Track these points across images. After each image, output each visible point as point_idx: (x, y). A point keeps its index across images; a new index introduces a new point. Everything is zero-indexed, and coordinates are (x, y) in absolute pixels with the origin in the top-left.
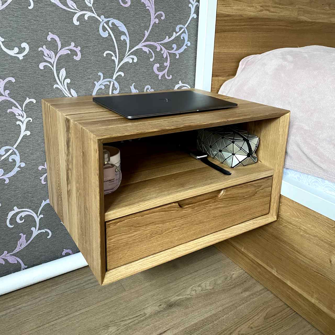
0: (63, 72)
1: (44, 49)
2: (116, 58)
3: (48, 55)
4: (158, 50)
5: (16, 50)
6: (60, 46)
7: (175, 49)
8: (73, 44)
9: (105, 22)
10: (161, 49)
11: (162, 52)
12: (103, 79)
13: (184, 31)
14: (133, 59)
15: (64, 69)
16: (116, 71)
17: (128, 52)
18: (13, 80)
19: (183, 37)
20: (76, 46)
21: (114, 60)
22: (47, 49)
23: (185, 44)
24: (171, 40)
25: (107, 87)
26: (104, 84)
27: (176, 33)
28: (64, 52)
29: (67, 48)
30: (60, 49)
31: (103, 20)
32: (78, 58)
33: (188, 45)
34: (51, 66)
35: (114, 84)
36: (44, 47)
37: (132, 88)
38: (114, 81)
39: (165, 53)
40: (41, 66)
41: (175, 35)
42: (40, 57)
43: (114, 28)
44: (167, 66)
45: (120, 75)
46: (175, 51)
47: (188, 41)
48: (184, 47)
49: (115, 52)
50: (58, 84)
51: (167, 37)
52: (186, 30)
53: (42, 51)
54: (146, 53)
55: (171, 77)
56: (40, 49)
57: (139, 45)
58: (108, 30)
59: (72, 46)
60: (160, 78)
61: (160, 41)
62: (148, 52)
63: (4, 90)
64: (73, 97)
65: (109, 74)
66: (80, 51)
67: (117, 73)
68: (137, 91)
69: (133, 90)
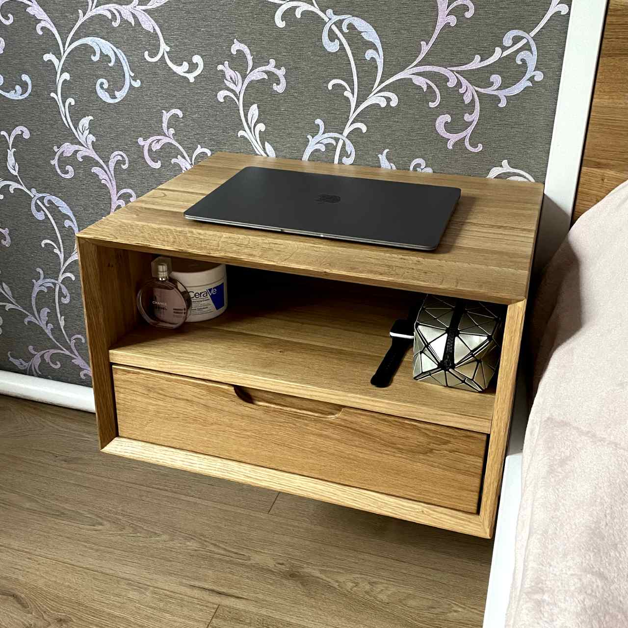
0: (254, 110)
1: (224, 68)
2: (353, 94)
3: (231, 78)
4: (451, 84)
5: (186, 65)
6: (250, 63)
7: (495, 86)
8: (273, 62)
9: (334, 23)
10: (459, 84)
11: (461, 91)
12: (324, 133)
13: (528, 43)
14: (388, 100)
15: (256, 105)
16: (351, 121)
17: (379, 85)
18: (180, 113)
19: (523, 60)
20: (278, 67)
21: (348, 98)
22: (231, 69)
23: (528, 76)
24: (488, 64)
25: (330, 148)
26: (326, 141)
27: (504, 49)
28: (257, 75)
29: (264, 68)
30: (251, 71)
31: (330, 19)
32: (280, 88)
33: (536, 79)
34: (235, 98)
35: (344, 145)
36: (226, 63)
37: (383, 158)
38: (344, 138)
39: (469, 92)
40: (221, 95)
41: (498, 54)
42: (219, 81)
43: (353, 35)
44: (471, 123)
45: (358, 130)
46: (497, 89)
47: (537, 69)
48: (524, 83)
49: (351, 83)
50: (245, 131)
51: (478, 58)
52: (532, 43)
53: (222, 71)
54: (420, 88)
55: (480, 147)
56: (220, 67)
57: (406, 71)
58: (339, 39)
59: (271, 67)
60: (450, 146)
61: (458, 66)
62: (425, 89)
63: (168, 128)
64: (268, 156)
65: (336, 125)
66: (285, 76)
67: (351, 124)
68: (394, 167)
69: (385, 163)
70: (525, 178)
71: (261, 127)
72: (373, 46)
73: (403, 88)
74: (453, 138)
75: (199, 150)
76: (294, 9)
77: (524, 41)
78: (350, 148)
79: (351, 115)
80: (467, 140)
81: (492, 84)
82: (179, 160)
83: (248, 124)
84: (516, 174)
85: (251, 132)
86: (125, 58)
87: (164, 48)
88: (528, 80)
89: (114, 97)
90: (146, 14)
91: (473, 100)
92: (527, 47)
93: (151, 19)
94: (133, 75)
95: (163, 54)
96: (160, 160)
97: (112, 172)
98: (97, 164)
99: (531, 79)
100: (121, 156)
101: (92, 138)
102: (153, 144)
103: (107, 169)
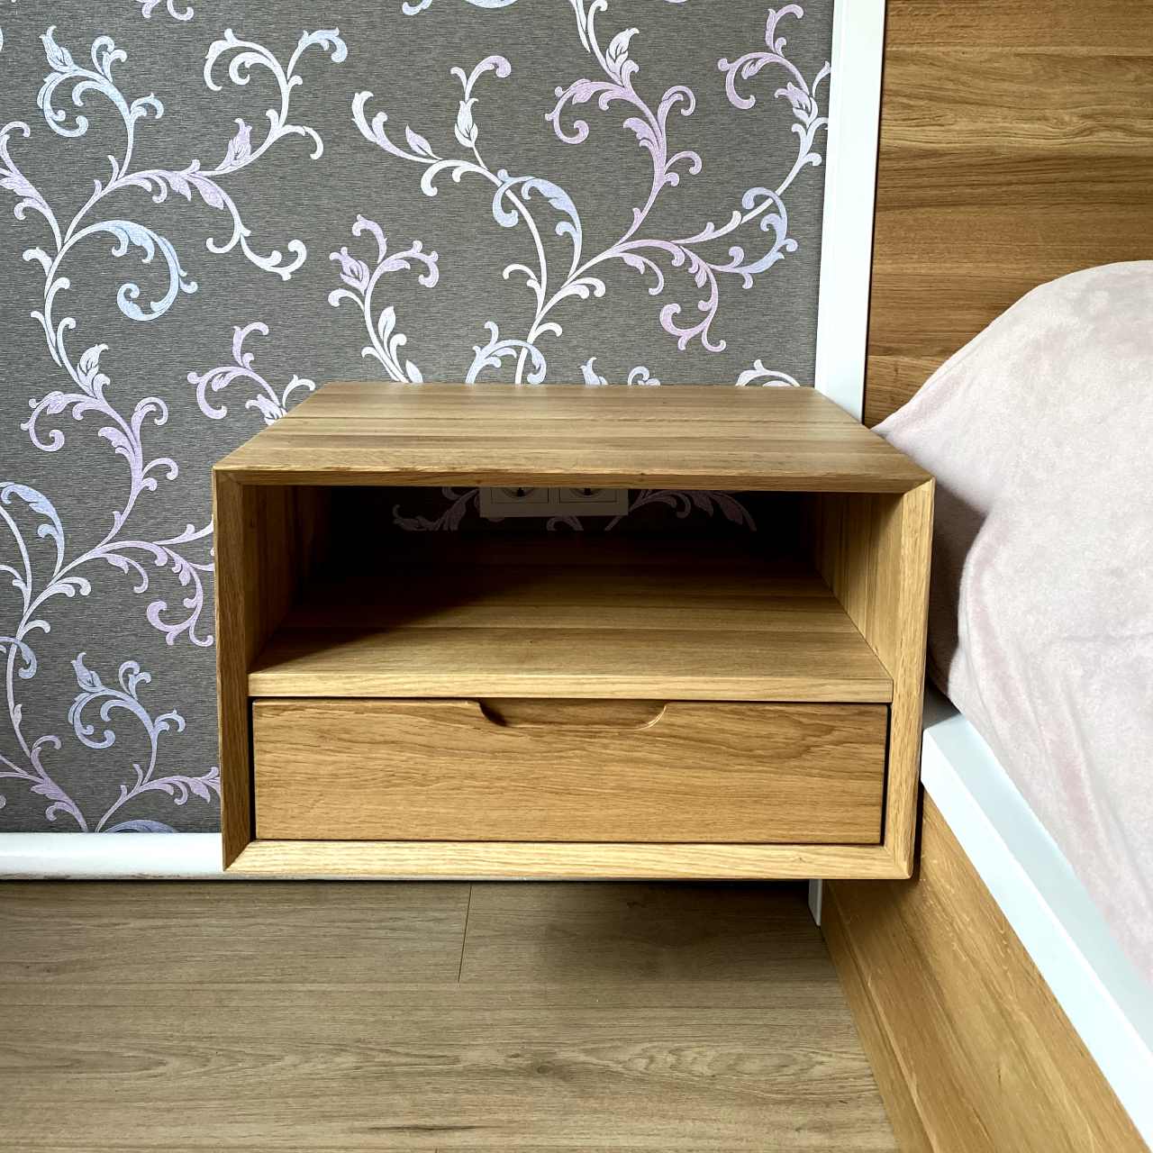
0: (388, 317)
1: (343, 257)
2: (540, 283)
3: (352, 271)
4: (678, 261)
5: (277, 256)
6: (383, 248)
7: (738, 261)
8: (418, 245)
9: (510, 188)
10: (688, 262)
11: (692, 270)
12: (499, 340)
13: (774, 204)
14: (592, 288)
15: (392, 308)
16: (538, 320)
17: (577, 269)
18: (264, 328)
19: (769, 226)
20: (426, 251)
21: (533, 289)
22: (352, 257)
23: (778, 245)
24: (725, 233)
25: (509, 362)
26: (501, 353)
27: (744, 212)
28: (395, 263)
29: (405, 254)
30: (384, 259)
31: (504, 183)
32: (430, 281)
33: (789, 249)
34: (357, 300)
35: (529, 355)
36: (344, 250)
37: (588, 370)
38: (529, 347)
39: (702, 271)
40: (334, 298)
41: (736, 219)
42: (332, 275)
43: (538, 204)
44: (707, 313)
45: (550, 333)
46: (740, 266)
47: (789, 236)
48: (773, 256)
49: (536, 268)
50: (373, 347)
51: (711, 226)
52: (780, 203)
53: (337, 261)
54: (635, 270)
55: (723, 345)
56: (333, 256)
57: (614, 247)
58: (517, 209)
59: (416, 250)
60: (682, 346)
61: (686, 238)
62: (642, 269)
63: (243, 353)
64: (411, 381)
65: (515, 327)
66: (437, 263)
67: (540, 325)
68: (605, 382)
69: (591, 378)
70: (787, 382)
71: (401, 339)
72: (566, 217)
73: (611, 271)
74: (685, 335)
76: (450, 170)
77: (769, 202)
78: (538, 360)
79: (538, 312)
80: (705, 336)
81: (732, 258)
82: (261, 402)
83: (378, 336)
84: (773, 378)
85: (383, 348)
86: (173, 250)
87: (241, 232)
88: (779, 251)
89: (147, 310)
90: (212, 183)
91: (708, 282)
92: (773, 209)
93: (219, 189)
94: (184, 274)
95: (239, 242)
96: (225, 404)
97: (137, 433)
98: (110, 422)
99: (783, 250)
100: (155, 404)
101: (103, 379)
102: (215, 380)
103: (127, 430)
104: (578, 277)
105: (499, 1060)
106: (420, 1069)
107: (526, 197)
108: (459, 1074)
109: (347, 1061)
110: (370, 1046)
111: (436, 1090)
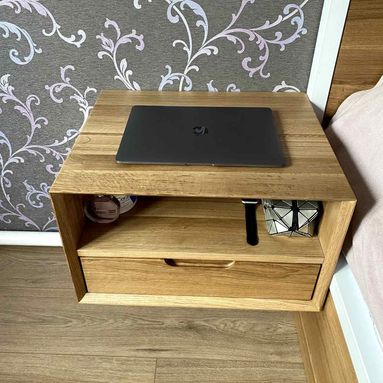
0: (124, 63)
1: (102, 37)
2: (189, 49)
3: (106, 43)
4: (251, 39)
5: (73, 37)
6: (119, 33)
7: (278, 39)
8: (134, 31)
9: (175, 5)
10: (256, 39)
11: (257, 43)
12: (172, 73)
13: (298, 12)
14: (212, 51)
15: (125, 59)
16: (188, 65)
17: (206, 42)
18: (73, 68)
19: (295, 22)
20: (138, 34)
21: (186, 51)
22: (106, 37)
23: (298, 31)
24: (274, 25)
25: (176, 82)
26: (173, 78)
27: (284, 16)
28: (124, 40)
29: (128, 36)
30: (120, 38)
31: (171, 2)
32: (140, 48)
33: (303, 33)
34: (110, 56)
35: (185, 79)
36: (102, 34)
37: (210, 85)
38: (185, 76)
39: (262, 43)
40: (100, 55)
41: (280, 19)
42: (97, 46)
43: (188, 12)
44: (263, 61)
45: (194, 70)
46: (280, 40)
47: (303, 27)
48: (296, 36)
49: (187, 42)
50: (119, 75)
51: (268, 22)
52: (301, 12)
53: (100, 39)
54: (232, 42)
55: (269, 75)
56: (98, 37)
57: (222, 32)
58: (178, 15)
59: (133, 34)
60: (251, 75)
61: (256, 28)
62: (235, 42)
63: (65, 78)
64: (136, 90)
65: (179, 67)
66: (144, 40)
67: (189, 67)
68: (217, 90)
69: (211, 88)
70: (295, 90)
71: (130, 72)
72: (201, 18)
73: (222, 43)
74: (253, 71)
75: (88, 89)
77: (296, 11)
78: (189, 81)
79: (188, 61)
80: (261, 71)
81: (276, 37)
82: (76, 97)
83: (120, 71)
84: (289, 88)
85: (123, 76)
86: (28, 34)
87: (56, 26)
88: (298, 34)
89: (23, 60)
90: (40, 4)
91: (265, 48)
92: (298, 14)
93: (44, 7)
94: (36, 45)
95: (56, 30)
96: (62, 97)
97: (29, 108)
98: (18, 104)
99: (300, 33)
100: (34, 97)
101: (11, 88)
102: (56, 88)
103: (25, 107)
104: (206, 46)
105: (176, 323)
106: (151, 326)
107: (182, 9)
108: (164, 329)
109: (128, 322)
110: (136, 317)
111: (157, 335)
